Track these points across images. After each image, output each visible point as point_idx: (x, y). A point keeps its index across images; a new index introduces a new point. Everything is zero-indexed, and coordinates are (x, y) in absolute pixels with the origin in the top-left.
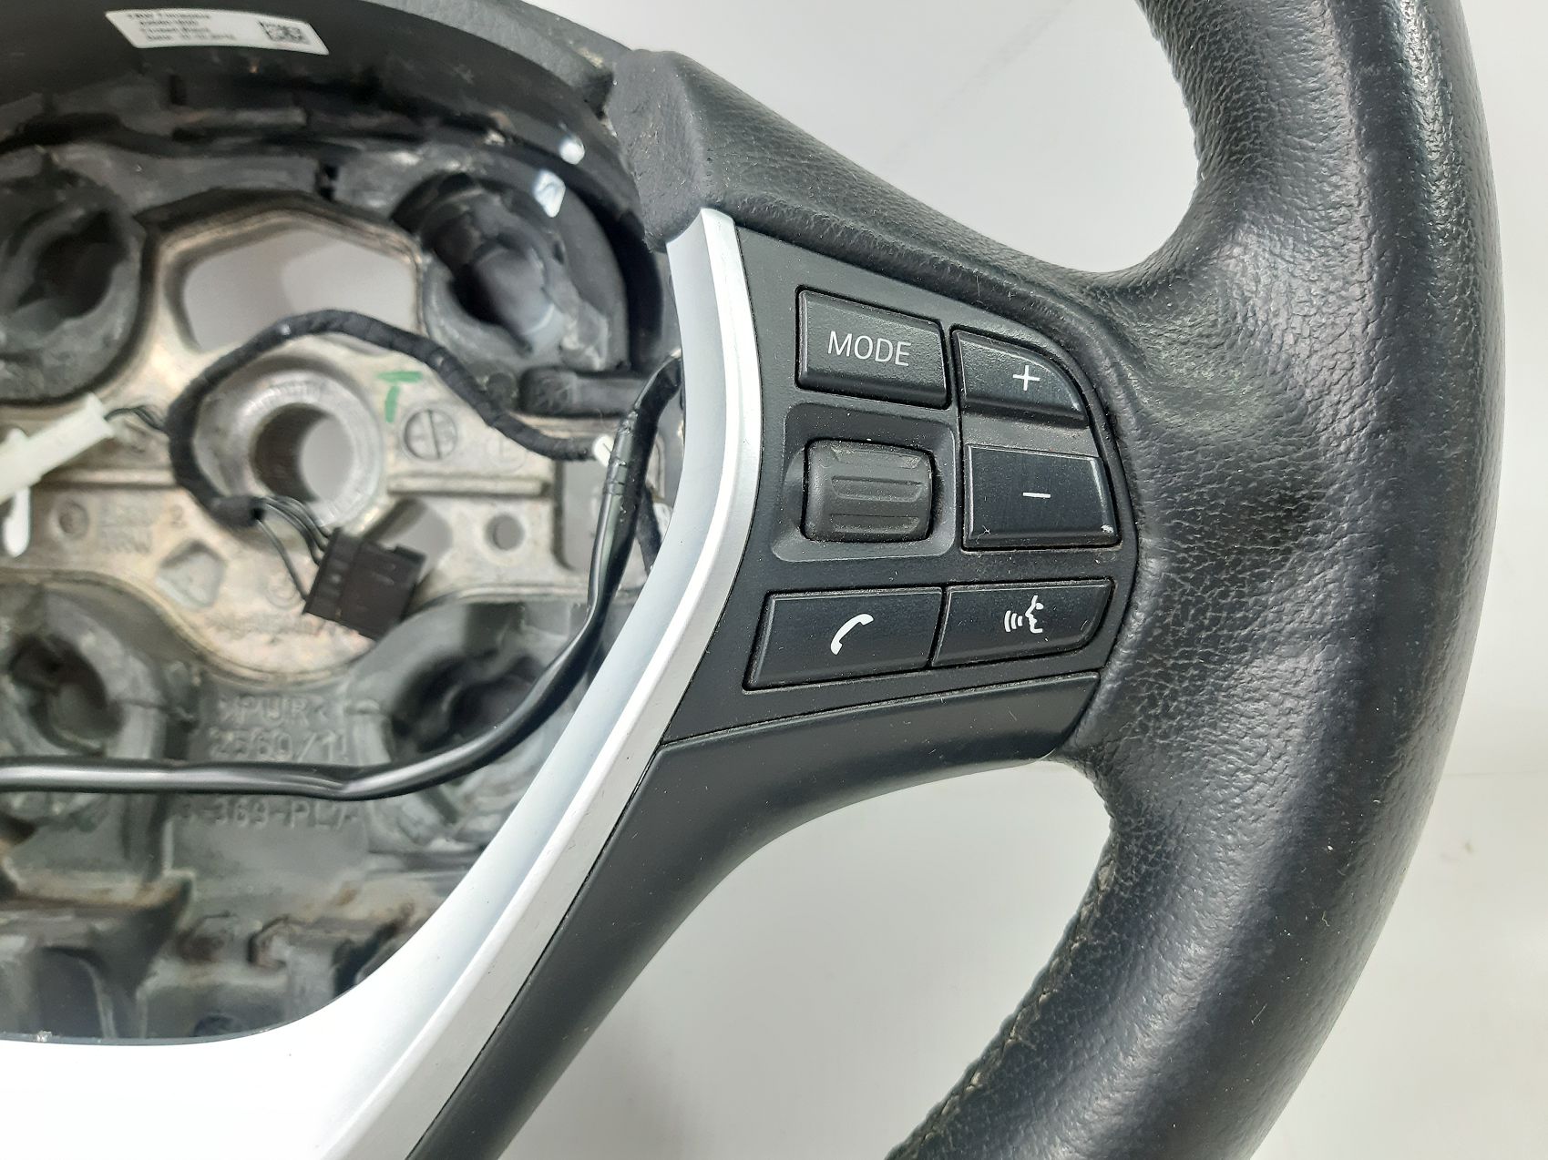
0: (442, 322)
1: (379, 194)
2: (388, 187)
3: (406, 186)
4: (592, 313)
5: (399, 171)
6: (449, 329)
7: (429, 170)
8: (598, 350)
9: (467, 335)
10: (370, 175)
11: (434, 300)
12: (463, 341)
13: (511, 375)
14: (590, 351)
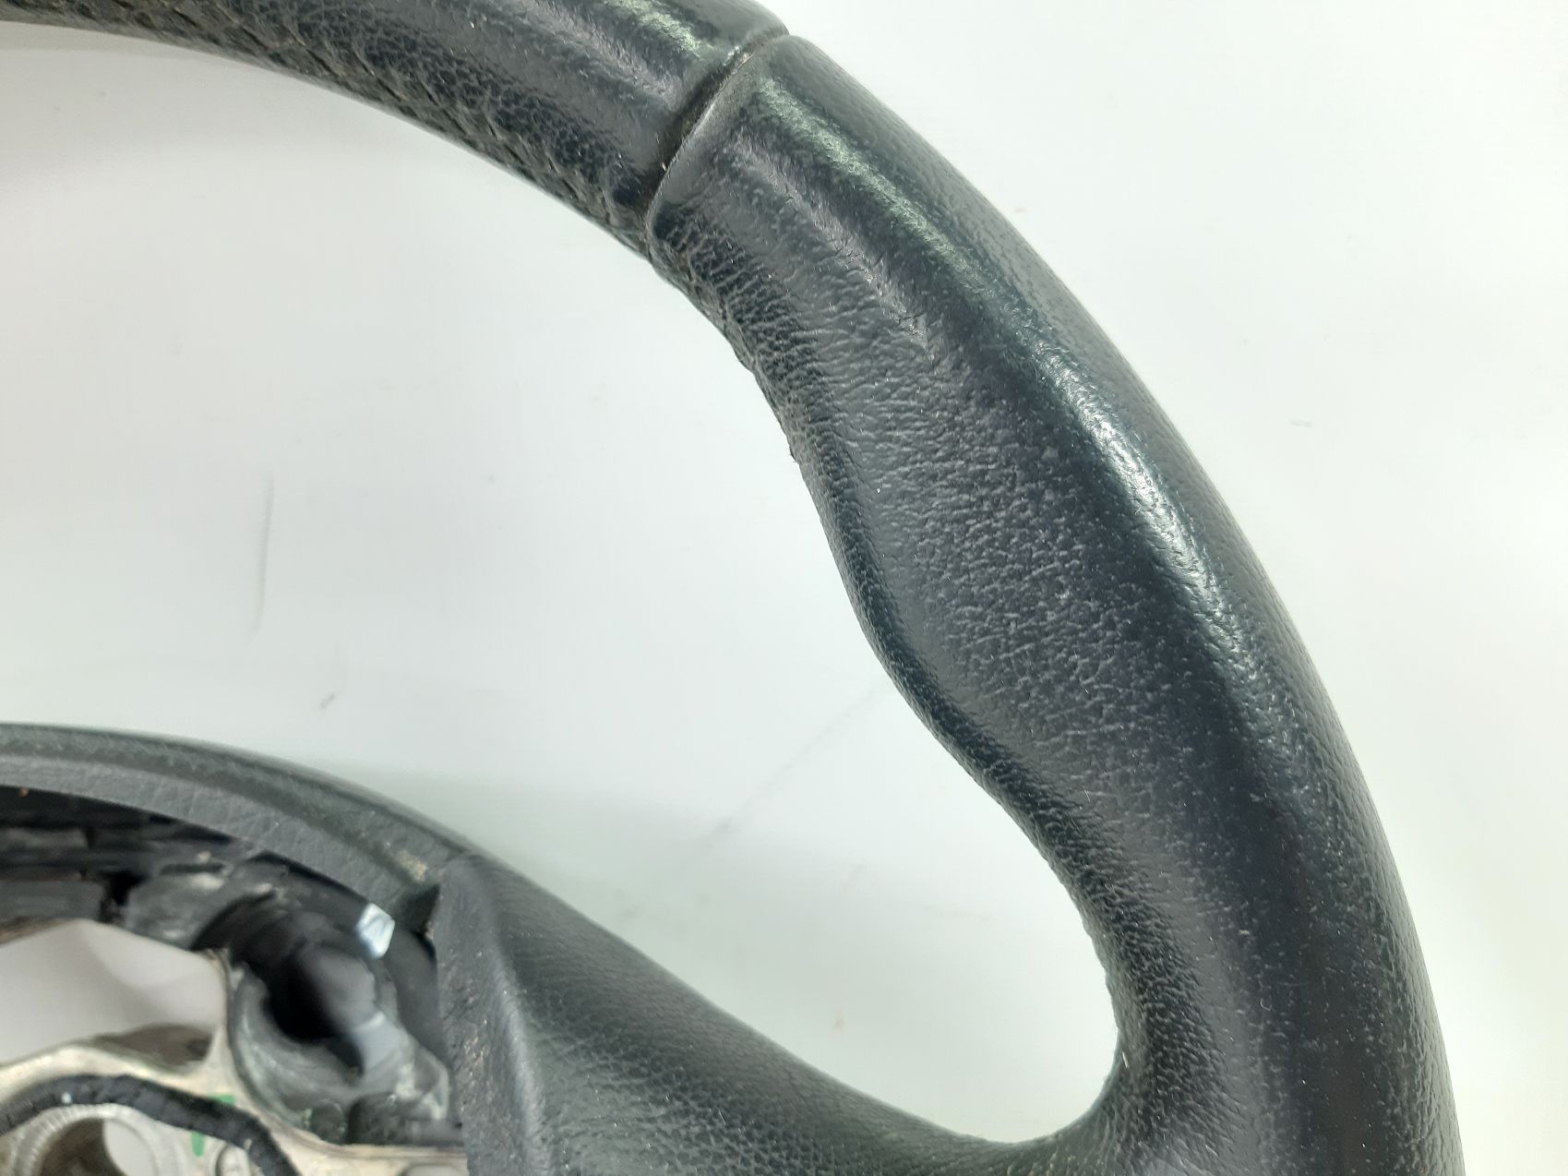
0: (256, 1048)
1: (178, 922)
2: (188, 914)
3: (209, 913)
4: (432, 1060)
5: (198, 897)
6: (263, 1055)
7: (235, 894)
8: (438, 1099)
9: (285, 1063)
10: (166, 902)
11: (245, 1024)
12: (281, 1070)
13: (338, 1107)
14: (428, 1100)
